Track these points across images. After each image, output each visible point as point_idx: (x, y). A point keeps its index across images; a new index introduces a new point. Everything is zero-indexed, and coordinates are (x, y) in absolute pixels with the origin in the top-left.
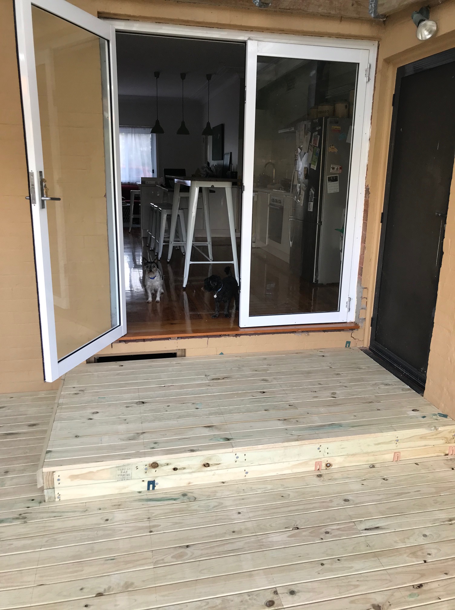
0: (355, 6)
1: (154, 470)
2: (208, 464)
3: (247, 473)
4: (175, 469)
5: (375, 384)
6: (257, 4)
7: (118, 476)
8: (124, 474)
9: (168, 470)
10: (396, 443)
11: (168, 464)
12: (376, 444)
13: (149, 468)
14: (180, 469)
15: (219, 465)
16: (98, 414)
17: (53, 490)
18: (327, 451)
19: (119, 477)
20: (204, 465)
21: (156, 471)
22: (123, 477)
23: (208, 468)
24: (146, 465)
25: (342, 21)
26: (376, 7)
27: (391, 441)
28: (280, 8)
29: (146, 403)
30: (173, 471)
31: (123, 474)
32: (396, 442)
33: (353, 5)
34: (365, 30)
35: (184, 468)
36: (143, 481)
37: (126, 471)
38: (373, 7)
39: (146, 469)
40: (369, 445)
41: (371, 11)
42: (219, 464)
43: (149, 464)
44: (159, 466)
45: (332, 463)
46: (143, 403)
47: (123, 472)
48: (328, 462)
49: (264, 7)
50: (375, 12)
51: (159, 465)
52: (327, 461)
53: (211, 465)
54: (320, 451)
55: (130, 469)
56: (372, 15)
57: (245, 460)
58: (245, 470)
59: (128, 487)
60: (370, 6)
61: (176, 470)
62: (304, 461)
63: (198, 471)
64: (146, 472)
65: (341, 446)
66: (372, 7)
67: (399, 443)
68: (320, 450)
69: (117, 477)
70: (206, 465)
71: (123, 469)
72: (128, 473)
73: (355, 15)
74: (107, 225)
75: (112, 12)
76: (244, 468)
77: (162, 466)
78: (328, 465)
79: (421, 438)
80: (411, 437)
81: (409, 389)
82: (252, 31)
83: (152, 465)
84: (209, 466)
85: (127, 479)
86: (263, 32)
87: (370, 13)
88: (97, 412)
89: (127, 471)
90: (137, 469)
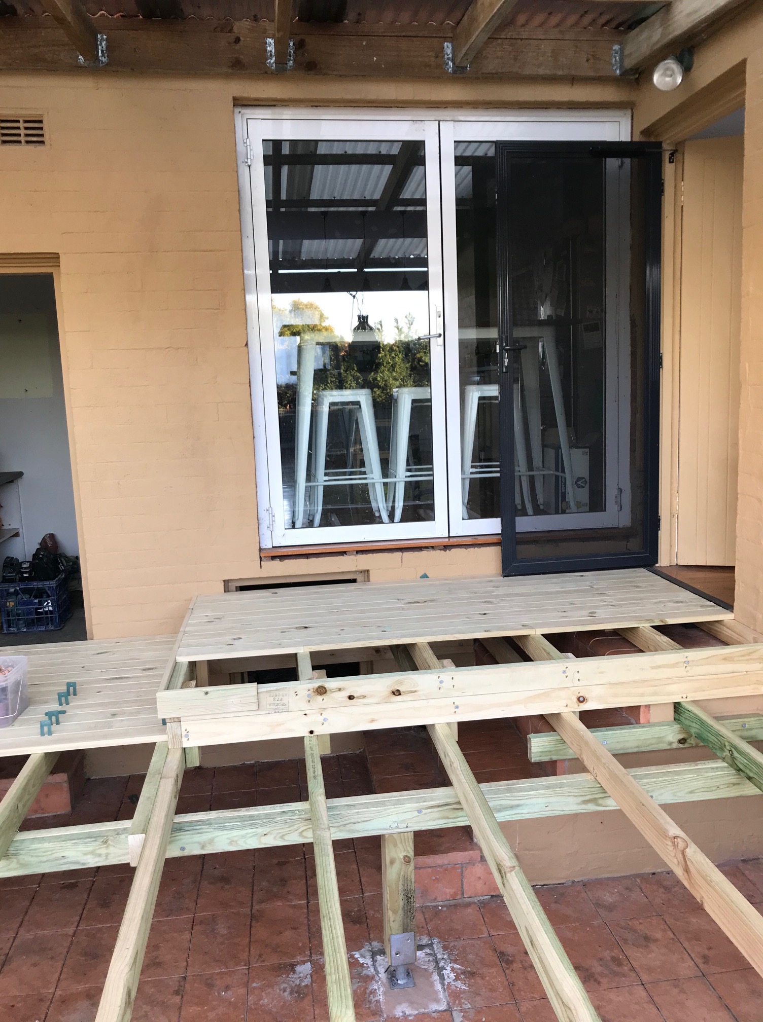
0: (591, 61)
1: (320, 698)
2: (398, 691)
3: (457, 707)
4: (351, 698)
5: (660, 602)
6: (450, 70)
7: (270, 705)
8: (278, 702)
9: (341, 699)
10: (686, 667)
11: (340, 690)
12: (653, 668)
13: (314, 694)
14: (358, 698)
15: (414, 694)
16: (241, 640)
17: (178, 723)
18: (578, 676)
19: (270, 707)
20: (393, 693)
21: (323, 699)
22: (276, 707)
23: (399, 698)
24: (309, 690)
25: (574, 85)
26: (622, 60)
27: (677, 663)
28: (483, 73)
29: (310, 627)
30: (348, 700)
31: (276, 702)
32: (685, 665)
33: (587, 60)
34: (608, 94)
35: (364, 697)
36: (305, 715)
37: (280, 698)
38: (618, 60)
39: (309, 696)
40: (642, 669)
41: (615, 67)
42: (415, 691)
43: (313, 689)
44: (328, 692)
45: (586, 696)
46: (306, 628)
47: (276, 699)
48: (580, 695)
49: (461, 73)
50: (621, 67)
51: (327, 690)
52: (579, 693)
53: (403, 692)
54: (567, 677)
55: (286, 695)
56: (618, 72)
57: (454, 686)
58: (454, 703)
59: (283, 724)
60: (614, 59)
61: (353, 699)
62: (543, 691)
63: (385, 701)
64: (309, 701)
65: (598, 668)
66: (616, 60)
67: (690, 666)
68: (567, 674)
69: (268, 706)
70: (396, 693)
71: (276, 696)
72: (283, 701)
73: (591, 73)
74: (250, 386)
75: (252, 96)
76: (451, 700)
77: (332, 691)
78: (581, 699)
79: (725, 659)
80: (707, 658)
81: (711, 606)
82: (445, 107)
83: (317, 690)
84: (400, 694)
85: (283, 712)
86: (462, 107)
87: (614, 68)
88: (241, 638)
89: (282, 699)
90: (296, 695)
